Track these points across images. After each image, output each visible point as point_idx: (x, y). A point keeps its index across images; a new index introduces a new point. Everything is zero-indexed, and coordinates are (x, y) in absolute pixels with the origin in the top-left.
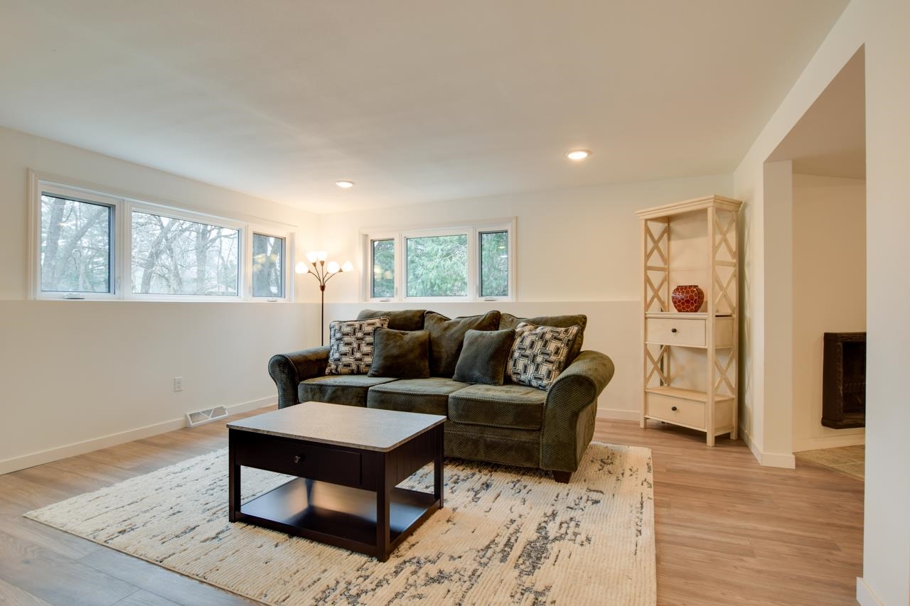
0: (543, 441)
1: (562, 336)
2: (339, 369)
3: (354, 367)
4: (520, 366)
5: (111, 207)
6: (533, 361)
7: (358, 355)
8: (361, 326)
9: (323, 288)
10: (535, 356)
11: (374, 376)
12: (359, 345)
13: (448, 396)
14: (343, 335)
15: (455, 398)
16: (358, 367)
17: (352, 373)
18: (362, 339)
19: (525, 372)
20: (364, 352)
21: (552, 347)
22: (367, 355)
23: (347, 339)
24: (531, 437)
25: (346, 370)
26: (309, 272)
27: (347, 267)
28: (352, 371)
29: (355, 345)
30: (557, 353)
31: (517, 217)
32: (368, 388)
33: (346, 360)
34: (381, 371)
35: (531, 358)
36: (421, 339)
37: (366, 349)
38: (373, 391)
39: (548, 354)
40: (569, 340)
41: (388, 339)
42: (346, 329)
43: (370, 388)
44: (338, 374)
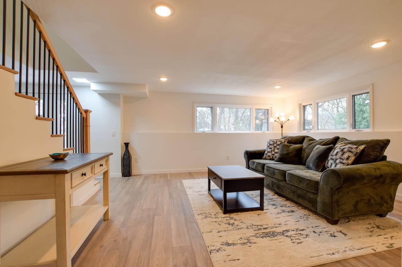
0: (319, 199)
1: (353, 150)
2: (266, 157)
3: (271, 157)
4: (329, 164)
5: (212, 108)
6: (335, 162)
7: (273, 153)
8: (277, 141)
9: (282, 127)
10: (336, 159)
11: (276, 161)
12: (274, 149)
13: (286, 171)
14: (270, 145)
15: (289, 173)
16: (273, 157)
17: (271, 159)
18: (276, 147)
19: (331, 167)
20: (276, 152)
21: (346, 156)
22: (276, 153)
23: (271, 146)
24: (314, 196)
25: (268, 158)
26: (275, 121)
27: (292, 118)
28: (271, 158)
29: (273, 149)
30: (347, 159)
31: (373, 84)
32: (265, 164)
33: (269, 154)
34: (278, 160)
35: (334, 160)
36: (297, 148)
37: (276, 151)
38: (267, 166)
39: (342, 159)
40: (357, 153)
41: (284, 147)
42: (271, 143)
43: (266, 165)
44: (266, 159)
